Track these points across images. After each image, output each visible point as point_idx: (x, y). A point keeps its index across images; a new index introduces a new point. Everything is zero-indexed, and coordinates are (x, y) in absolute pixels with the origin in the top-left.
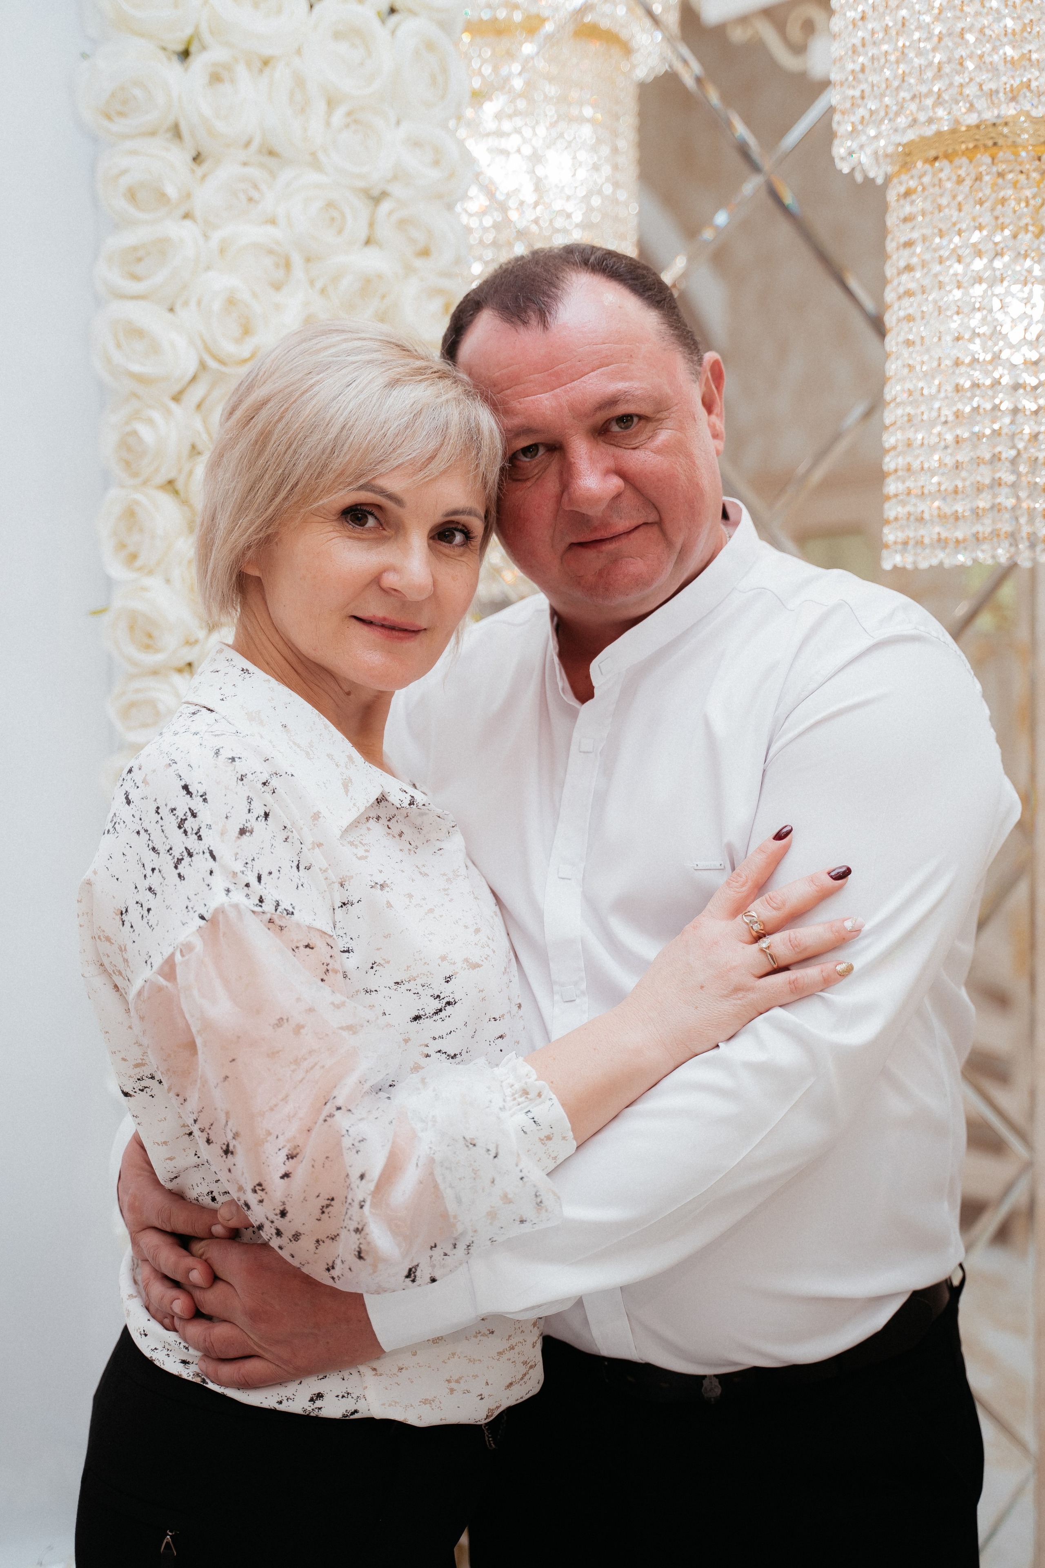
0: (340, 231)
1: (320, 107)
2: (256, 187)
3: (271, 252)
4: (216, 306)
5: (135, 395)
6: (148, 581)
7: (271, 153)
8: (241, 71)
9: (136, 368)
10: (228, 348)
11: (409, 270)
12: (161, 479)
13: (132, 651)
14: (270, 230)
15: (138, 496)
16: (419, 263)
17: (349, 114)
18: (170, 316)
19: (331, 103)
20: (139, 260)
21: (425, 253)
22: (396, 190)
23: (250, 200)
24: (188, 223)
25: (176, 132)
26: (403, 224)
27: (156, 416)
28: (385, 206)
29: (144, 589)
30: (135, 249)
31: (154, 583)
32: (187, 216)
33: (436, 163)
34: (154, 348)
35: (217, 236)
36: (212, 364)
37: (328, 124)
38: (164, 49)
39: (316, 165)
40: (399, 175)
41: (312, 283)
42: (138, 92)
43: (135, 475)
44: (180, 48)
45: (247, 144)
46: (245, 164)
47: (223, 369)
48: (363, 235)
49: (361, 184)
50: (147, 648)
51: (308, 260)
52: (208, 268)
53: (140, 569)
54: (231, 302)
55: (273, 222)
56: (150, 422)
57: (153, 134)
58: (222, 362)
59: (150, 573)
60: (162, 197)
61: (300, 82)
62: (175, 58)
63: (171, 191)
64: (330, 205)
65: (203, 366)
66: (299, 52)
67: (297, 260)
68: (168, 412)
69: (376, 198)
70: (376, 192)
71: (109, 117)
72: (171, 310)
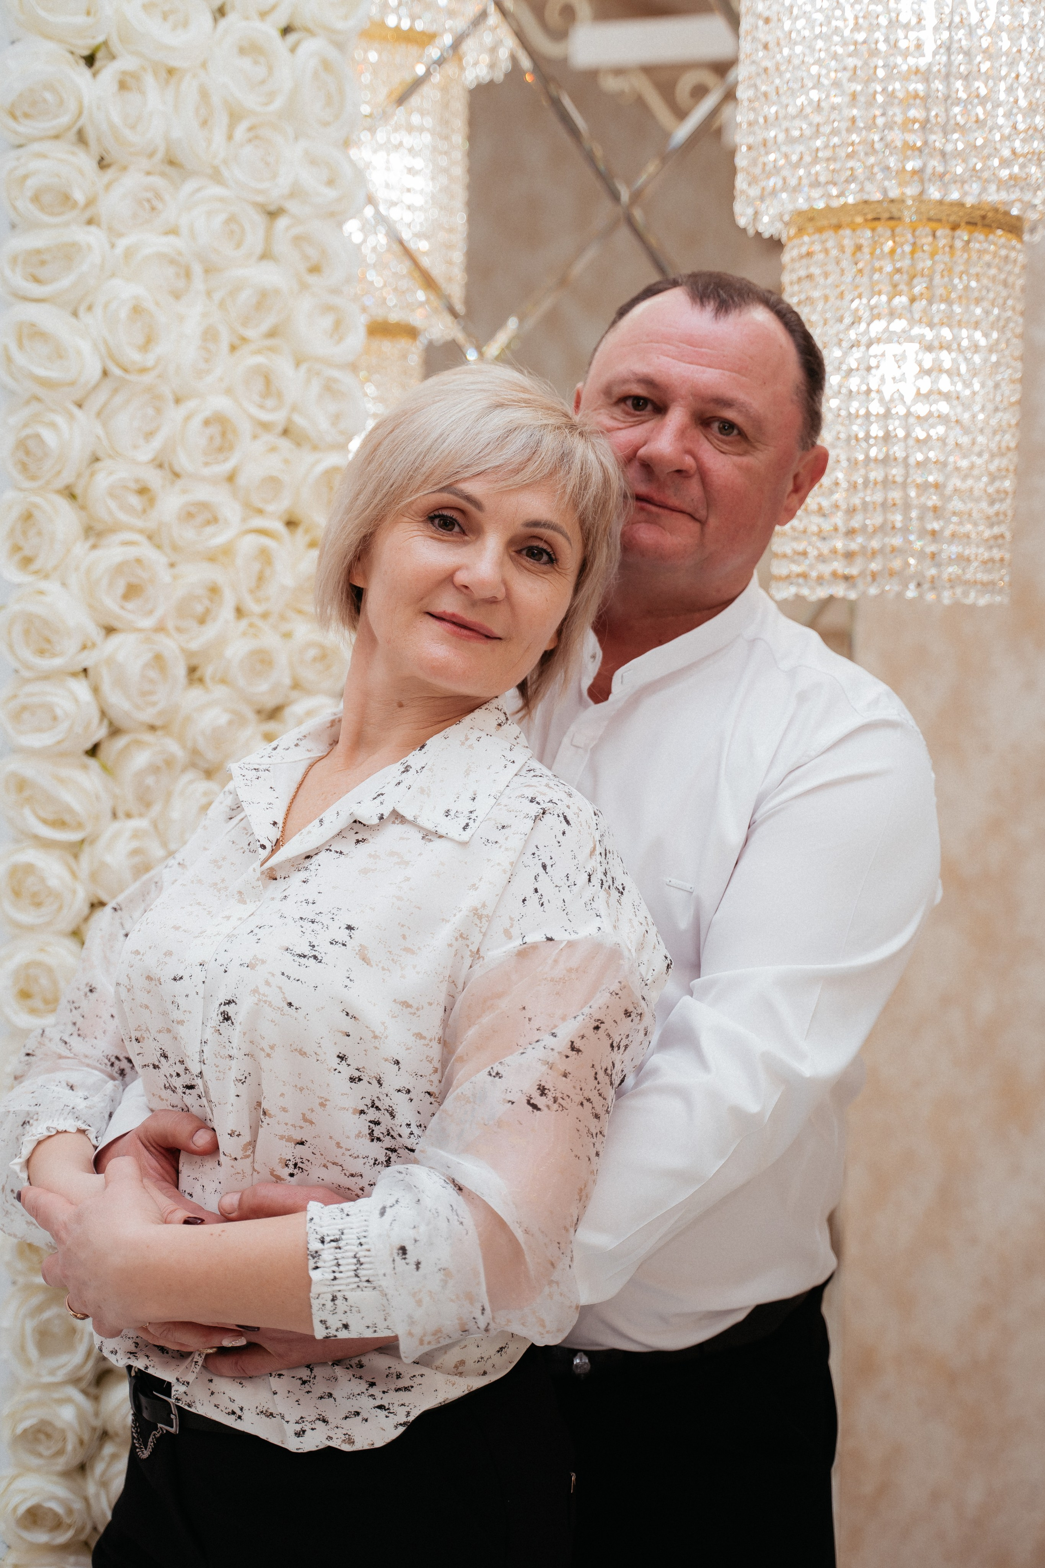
0: (238, 245)
1: (221, 120)
2: (158, 196)
3: (172, 262)
4: (123, 314)
5: (38, 399)
6: (44, 585)
7: (171, 163)
8: (149, 81)
9: (41, 372)
10: (134, 356)
11: (304, 287)
12: (60, 483)
13: (27, 655)
14: (171, 239)
15: (37, 500)
16: (312, 279)
17: (251, 129)
18: (73, 320)
19: (235, 116)
20: (43, 263)
21: (315, 269)
22: (292, 206)
23: (153, 209)
24: (93, 229)
25: (81, 138)
26: (298, 240)
27: (60, 420)
28: (282, 223)
29: (41, 593)
30: (38, 252)
31: (52, 587)
32: (90, 222)
33: (330, 183)
34: (59, 353)
35: (122, 244)
36: (116, 371)
37: (230, 137)
38: (72, 53)
39: (216, 176)
40: (296, 192)
41: (209, 294)
42: (48, 96)
43: (33, 478)
44: (86, 53)
45: (151, 155)
46: (148, 173)
47: (128, 377)
48: (259, 250)
49: (260, 199)
50: (41, 652)
51: (207, 271)
52: (113, 275)
53: (36, 572)
54: (137, 310)
55: (173, 231)
56: (53, 425)
57: (57, 137)
58: (126, 370)
59: (46, 577)
60: (66, 200)
61: (204, 94)
62: (82, 62)
63: (79, 196)
64: (232, 219)
65: (105, 373)
66: (204, 65)
67: (197, 269)
68: (71, 417)
69: (273, 214)
70: (272, 208)
71: (14, 117)
72: (75, 314)
